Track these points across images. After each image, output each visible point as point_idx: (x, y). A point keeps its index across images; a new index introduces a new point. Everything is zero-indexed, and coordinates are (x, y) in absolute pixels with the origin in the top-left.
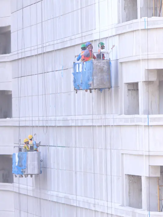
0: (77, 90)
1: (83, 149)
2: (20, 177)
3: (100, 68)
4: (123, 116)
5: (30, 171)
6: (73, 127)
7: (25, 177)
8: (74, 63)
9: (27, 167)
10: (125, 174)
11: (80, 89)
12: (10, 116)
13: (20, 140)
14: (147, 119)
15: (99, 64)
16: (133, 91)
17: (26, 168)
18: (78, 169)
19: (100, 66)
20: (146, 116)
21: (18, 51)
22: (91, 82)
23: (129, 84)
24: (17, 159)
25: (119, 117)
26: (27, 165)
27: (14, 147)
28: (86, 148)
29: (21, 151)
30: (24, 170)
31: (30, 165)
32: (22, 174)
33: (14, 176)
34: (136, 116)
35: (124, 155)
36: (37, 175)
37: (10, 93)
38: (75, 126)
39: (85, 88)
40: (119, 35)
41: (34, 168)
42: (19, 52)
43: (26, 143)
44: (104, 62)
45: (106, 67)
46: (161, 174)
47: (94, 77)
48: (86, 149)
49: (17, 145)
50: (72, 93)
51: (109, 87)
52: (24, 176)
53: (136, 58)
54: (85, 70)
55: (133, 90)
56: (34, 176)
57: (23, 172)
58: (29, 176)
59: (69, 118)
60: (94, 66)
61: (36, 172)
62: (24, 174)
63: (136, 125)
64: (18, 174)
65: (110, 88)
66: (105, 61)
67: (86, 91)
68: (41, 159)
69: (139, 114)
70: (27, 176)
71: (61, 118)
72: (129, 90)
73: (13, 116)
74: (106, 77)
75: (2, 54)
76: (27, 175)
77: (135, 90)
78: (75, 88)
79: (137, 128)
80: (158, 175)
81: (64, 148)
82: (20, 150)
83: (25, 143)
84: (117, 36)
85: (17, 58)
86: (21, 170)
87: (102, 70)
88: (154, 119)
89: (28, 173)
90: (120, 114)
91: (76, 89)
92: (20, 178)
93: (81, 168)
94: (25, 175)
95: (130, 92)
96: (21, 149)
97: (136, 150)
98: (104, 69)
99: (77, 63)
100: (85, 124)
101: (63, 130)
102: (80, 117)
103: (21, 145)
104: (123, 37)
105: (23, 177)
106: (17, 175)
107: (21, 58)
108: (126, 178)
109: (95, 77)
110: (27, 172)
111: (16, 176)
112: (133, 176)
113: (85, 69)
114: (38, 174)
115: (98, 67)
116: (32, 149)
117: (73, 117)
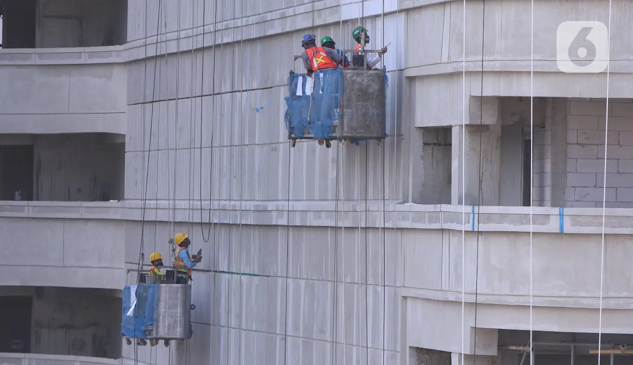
0: (295, 139)
1: (303, 283)
2: (138, 344)
3: (360, 90)
4: (411, 206)
5: (163, 332)
6: (280, 228)
7: (152, 345)
8: (292, 73)
9: (158, 321)
10: (410, 347)
11: (306, 136)
12: (119, 196)
13: (143, 254)
14: (472, 215)
15: (359, 79)
16: (436, 148)
17: (155, 324)
18: (290, 331)
19: (360, 84)
20: (469, 209)
21: (146, 38)
22: (336, 122)
23: (426, 130)
24: (134, 301)
25: (401, 207)
26: (158, 316)
27: (129, 271)
28: (311, 279)
29: (146, 283)
30: (150, 328)
31: (164, 317)
32: (143, 337)
33: (124, 341)
34: (444, 207)
35: (409, 302)
36: (180, 341)
37: (119, 141)
38: (287, 227)
39: (320, 135)
40: (407, 11)
41: (175, 322)
42: (149, 40)
43: (157, 263)
44: (371, 75)
45: (375, 87)
46: (499, 350)
47: (345, 110)
48: (311, 281)
49: (136, 267)
50: (281, 146)
51: (380, 135)
52: (148, 342)
53: (449, 69)
54: (321, 92)
55: (435, 144)
56: (173, 343)
57: (147, 333)
58: (161, 342)
59: (271, 206)
60: (346, 81)
61: (179, 332)
62: (150, 337)
63: (442, 230)
64: (134, 337)
65: (381, 137)
66: (374, 72)
67: (321, 143)
68: (192, 304)
69: (450, 204)
70: (157, 343)
71: (251, 205)
72: (425, 144)
73: (127, 194)
74: (373, 111)
75: (103, 45)
76: (157, 339)
77: (440, 145)
78: (290, 133)
79: (446, 237)
80: (493, 351)
81: (255, 277)
82: (142, 278)
83: (152, 262)
84: (403, 15)
85: (142, 56)
86: (143, 328)
87: (364, 94)
88: (489, 218)
89: (159, 336)
90: (401, 201)
91: (293, 136)
92: (139, 347)
93: (296, 328)
94: (151, 339)
95: (429, 149)
96: (145, 277)
97: (441, 290)
98: (371, 90)
99: (300, 75)
100: (312, 221)
101: (256, 234)
102: (300, 206)
103: (145, 268)
104: (416, 16)
105: (145, 344)
106: (132, 340)
107: (155, 58)
108: (411, 357)
109: (347, 111)
110: (157, 333)
111: (129, 342)
112: (428, 351)
113: (323, 90)
114: (182, 339)
115: (356, 87)
116: (170, 277)
117: (283, 205)
